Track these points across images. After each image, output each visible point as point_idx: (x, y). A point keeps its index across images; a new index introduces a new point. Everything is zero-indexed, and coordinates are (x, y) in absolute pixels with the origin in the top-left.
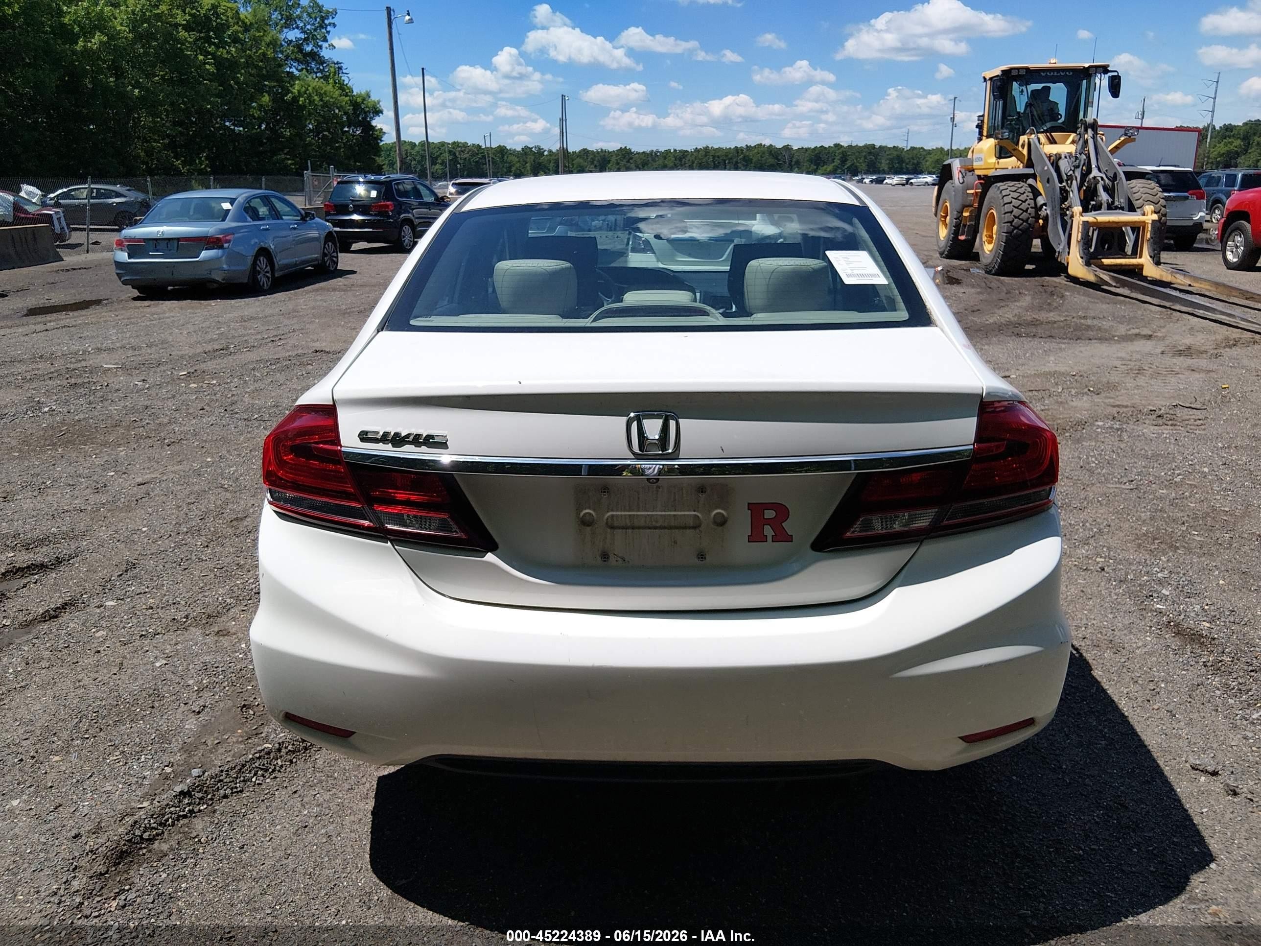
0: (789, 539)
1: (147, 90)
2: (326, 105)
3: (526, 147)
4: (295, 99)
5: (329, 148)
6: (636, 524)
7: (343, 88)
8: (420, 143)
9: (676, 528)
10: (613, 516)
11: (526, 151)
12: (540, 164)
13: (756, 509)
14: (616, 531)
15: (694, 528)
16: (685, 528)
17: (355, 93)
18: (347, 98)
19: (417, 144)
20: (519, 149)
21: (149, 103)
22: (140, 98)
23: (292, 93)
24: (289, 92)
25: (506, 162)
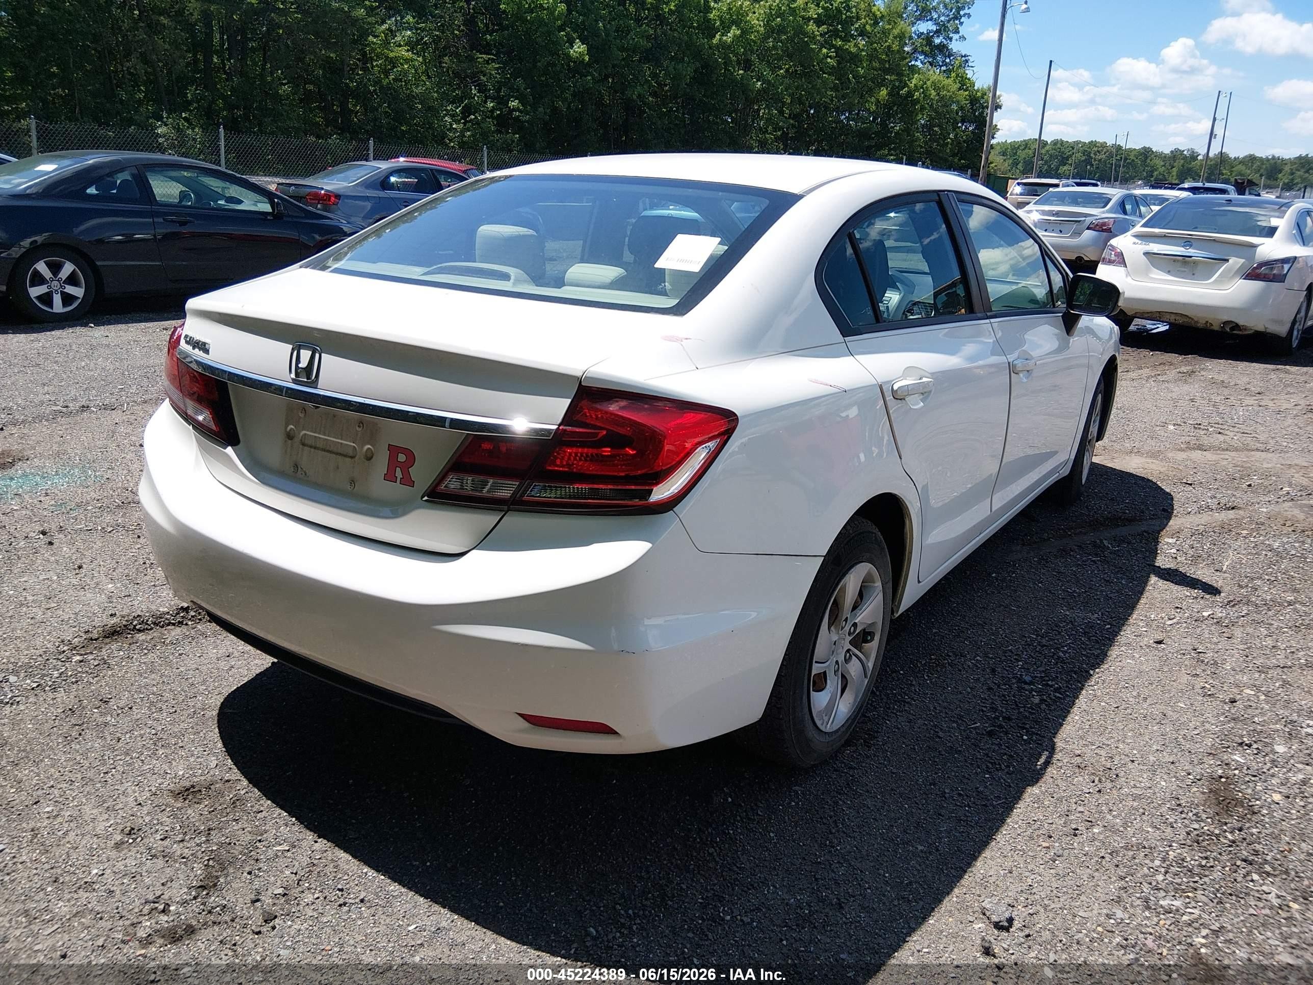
0: (411, 483)
1: (769, 82)
2: (942, 98)
3: (1177, 150)
4: (910, 94)
5: (935, 144)
6: (318, 445)
7: (964, 83)
8: (1052, 141)
9: (341, 454)
10: (305, 434)
11: (1176, 155)
12: (1189, 170)
13: (394, 450)
14: (306, 448)
15: (352, 457)
16: (345, 456)
17: (976, 88)
18: (967, 93)
19: (1049, 142)
20: (1167, 151)
21: (769, 95)
22: (764, 91)
23: (908, 87)
24: (906, 85)
25: (1147, 166)
